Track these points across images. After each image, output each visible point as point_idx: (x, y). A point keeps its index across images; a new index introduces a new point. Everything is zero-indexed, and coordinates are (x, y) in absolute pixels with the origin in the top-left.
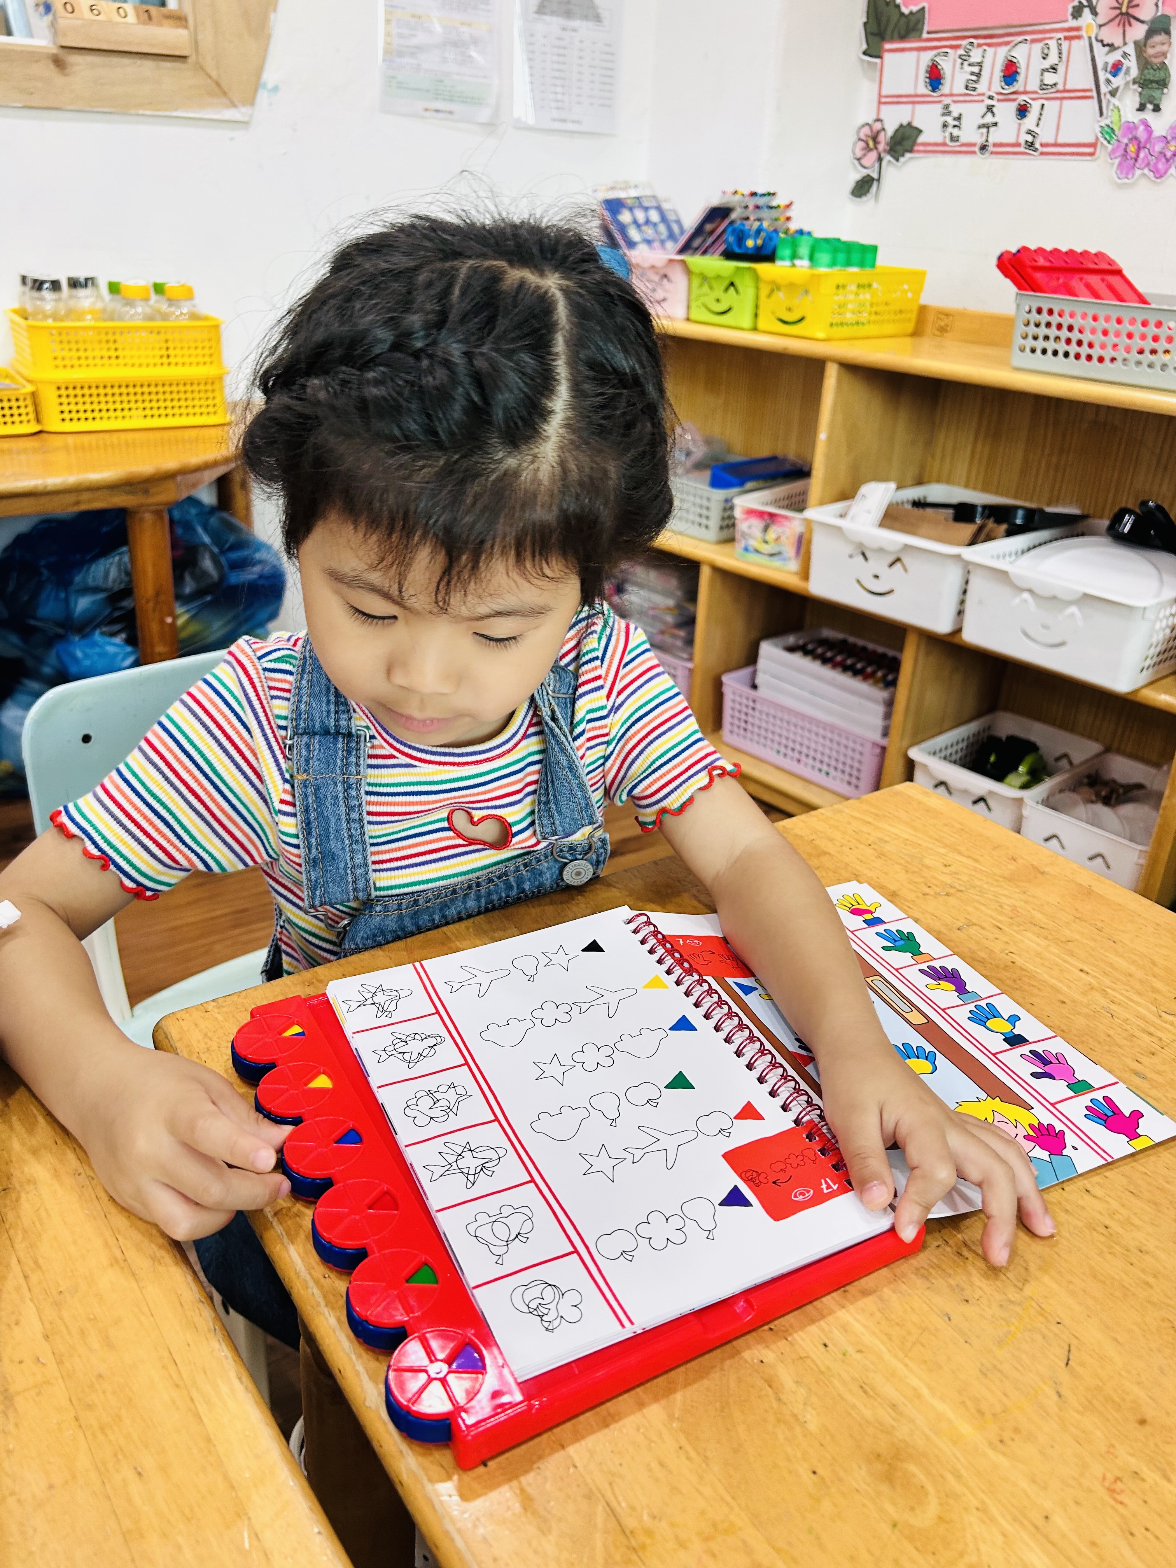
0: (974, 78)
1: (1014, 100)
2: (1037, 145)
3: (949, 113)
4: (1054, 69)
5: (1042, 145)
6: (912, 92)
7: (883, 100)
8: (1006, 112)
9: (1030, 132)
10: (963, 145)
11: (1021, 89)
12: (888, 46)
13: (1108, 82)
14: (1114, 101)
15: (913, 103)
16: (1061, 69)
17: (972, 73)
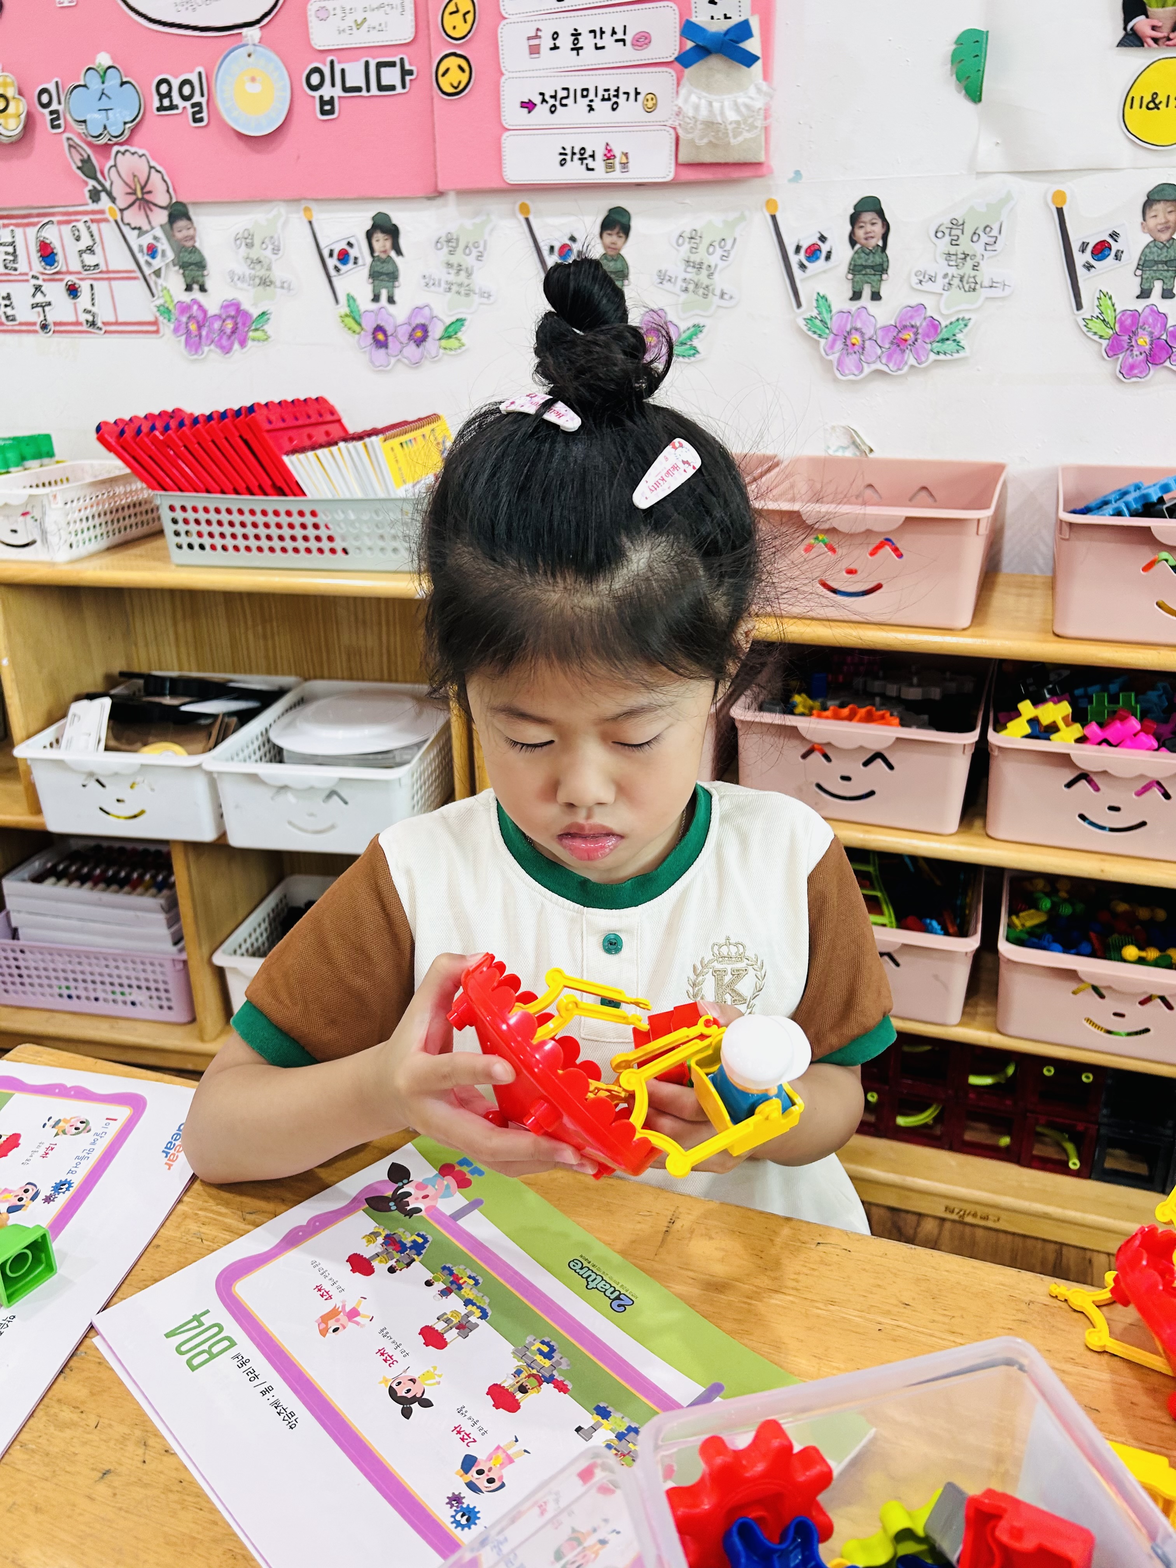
0: (11, 258)
1: (61, 280)
2: (99, 324)
4: (90, 250)
5: (104, 323)
8: (55, 292)
9: (87, 311)
10: (21, 324)
11: (64, 269)
13: (148, 264)
14: (160, 281)
16: (98, 250)
17: (7, 253)
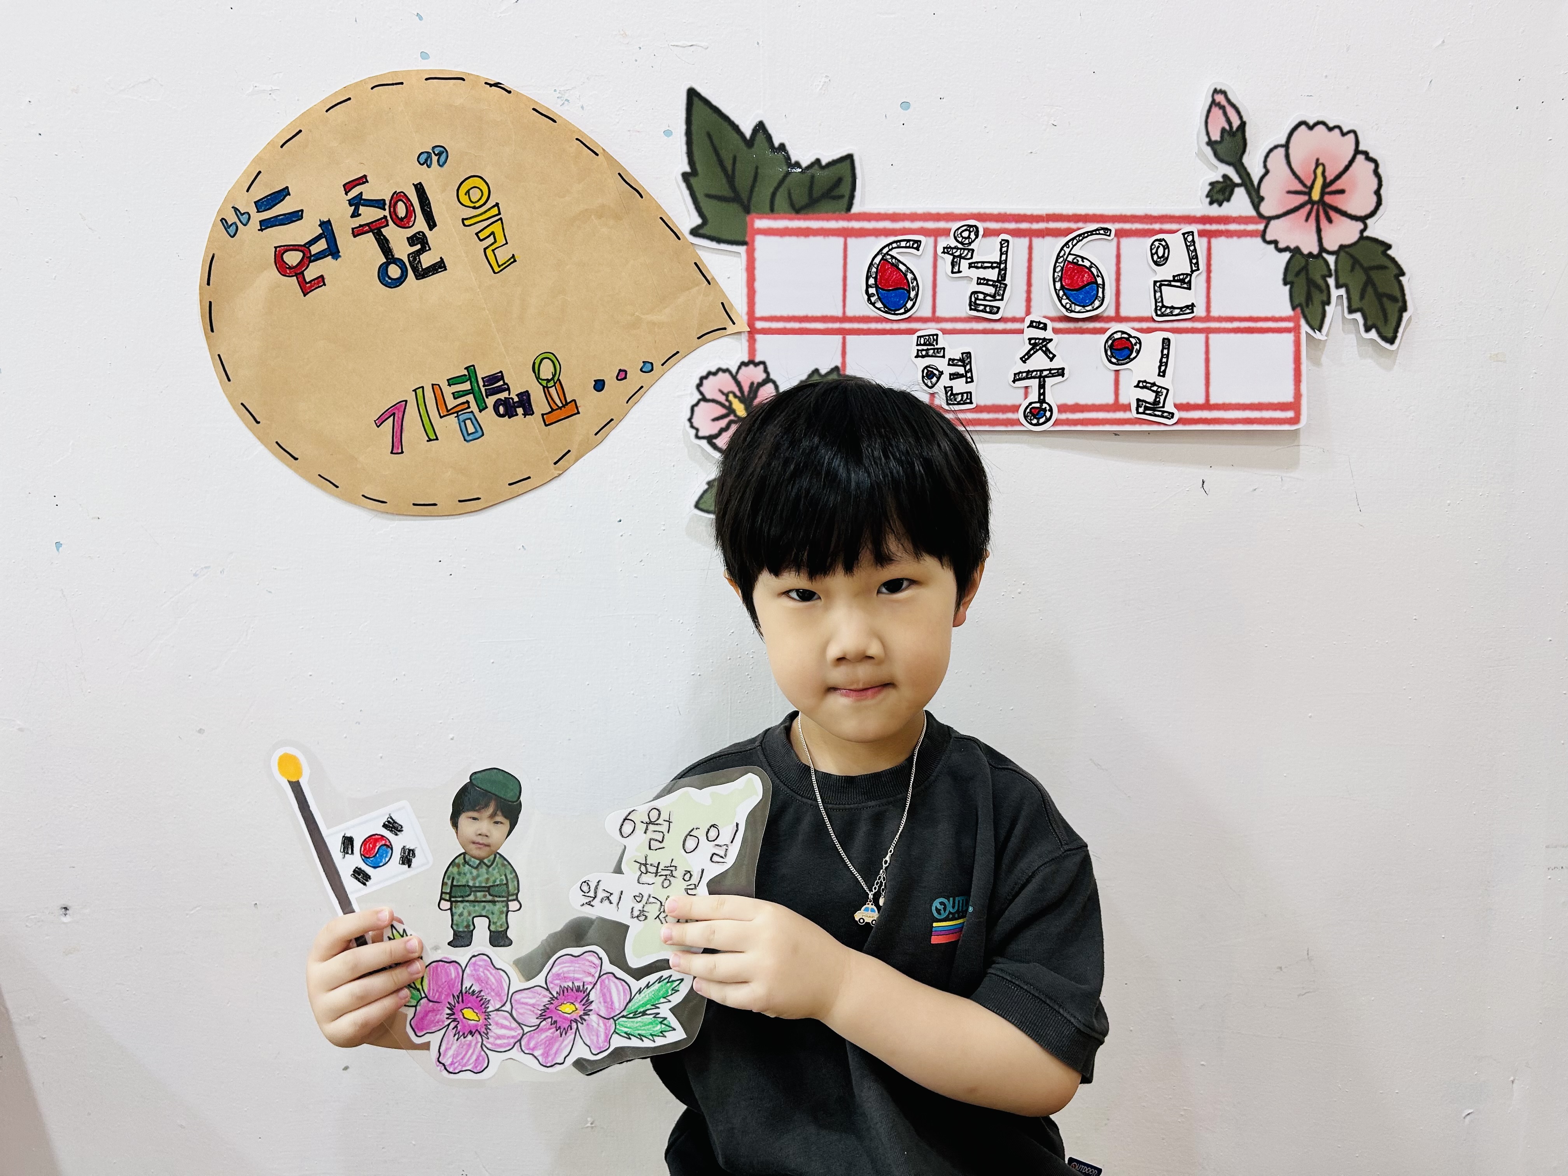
0: (991, 290)
1: (1103, 331)
2: (1169, 407)
3: (939, 352)
4: (1183, 281)
5: (1179, 407)
6: (839, 314)
7: (759, 325)
8: (1080, 351)
9: (1142, 385)
10: (979, 409)
11: (1111, 312)
12: (761, 223)
15: (844, 332)
16: (1198, 280)
17: (981, 281)
